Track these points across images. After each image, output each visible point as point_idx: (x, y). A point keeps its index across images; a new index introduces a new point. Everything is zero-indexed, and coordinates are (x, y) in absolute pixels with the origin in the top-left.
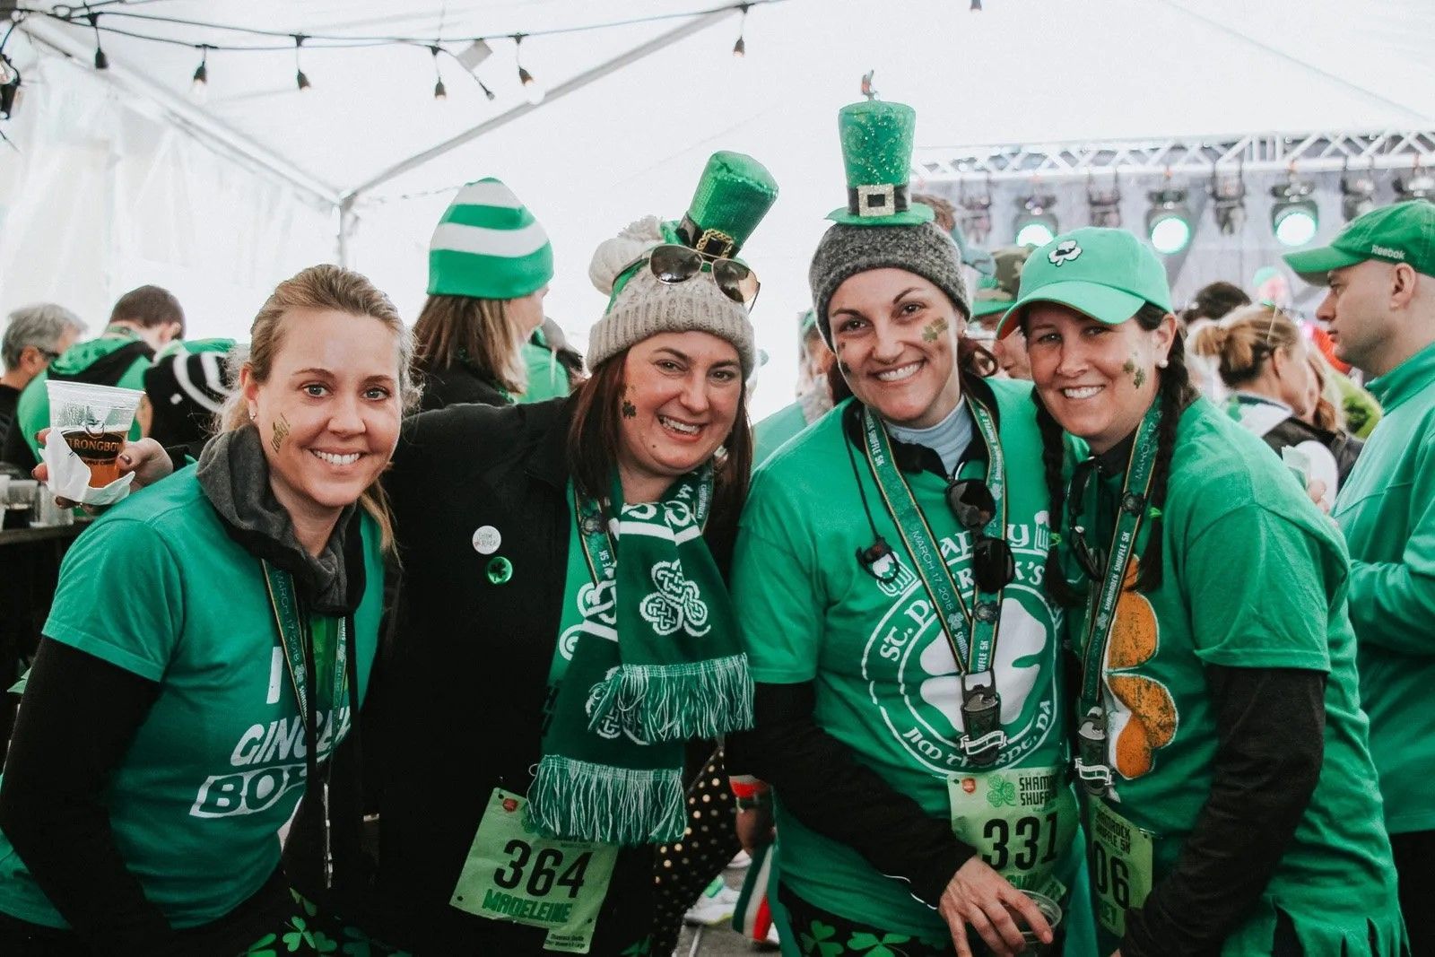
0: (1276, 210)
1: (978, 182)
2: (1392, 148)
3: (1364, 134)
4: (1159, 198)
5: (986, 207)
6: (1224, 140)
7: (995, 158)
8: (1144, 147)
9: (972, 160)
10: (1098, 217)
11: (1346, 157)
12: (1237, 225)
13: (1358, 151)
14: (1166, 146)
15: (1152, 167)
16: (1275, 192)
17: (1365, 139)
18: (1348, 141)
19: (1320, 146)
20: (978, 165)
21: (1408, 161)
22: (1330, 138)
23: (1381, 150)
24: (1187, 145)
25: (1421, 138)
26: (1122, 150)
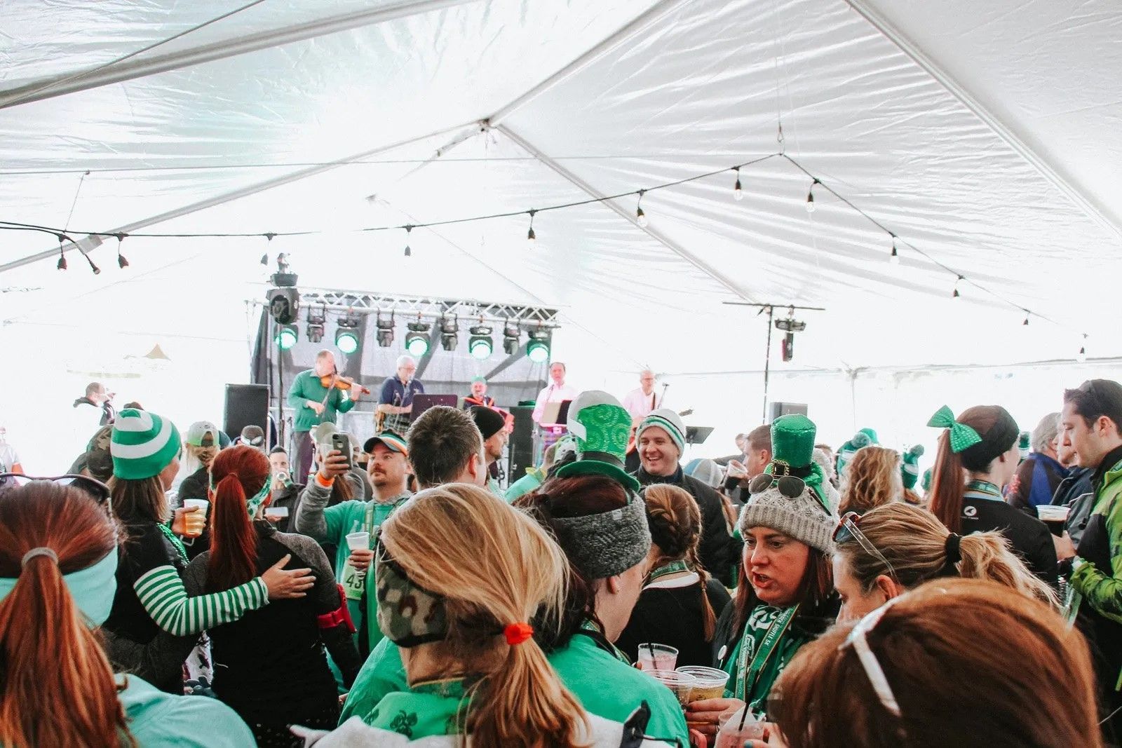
0: (472, 340)
1: (318, 308)
2: (527, 315)
3: (515, 306)
4: (414, 327)
5: (321, 323)
6: (447, 300)
7: (327, 296)
8: (407, 299)
9: (315, 295)
10: (381, 334)
11: (507, 318)
12: (452, 346)
13: (513, 315)
14: (420, 300)
15: (412, 309)
16: (473, 331)
17: (515, 308)
18: (507, 308)
19: (495, 309)
20: (318, 299)
21: (535, 322)
22: (500, 306)
23: (522, 316)
24: (430, 300)
25: (541, 311)
26: (397, 299)
